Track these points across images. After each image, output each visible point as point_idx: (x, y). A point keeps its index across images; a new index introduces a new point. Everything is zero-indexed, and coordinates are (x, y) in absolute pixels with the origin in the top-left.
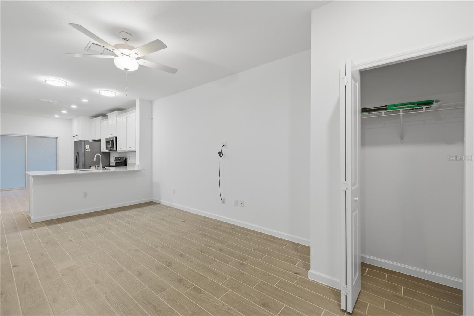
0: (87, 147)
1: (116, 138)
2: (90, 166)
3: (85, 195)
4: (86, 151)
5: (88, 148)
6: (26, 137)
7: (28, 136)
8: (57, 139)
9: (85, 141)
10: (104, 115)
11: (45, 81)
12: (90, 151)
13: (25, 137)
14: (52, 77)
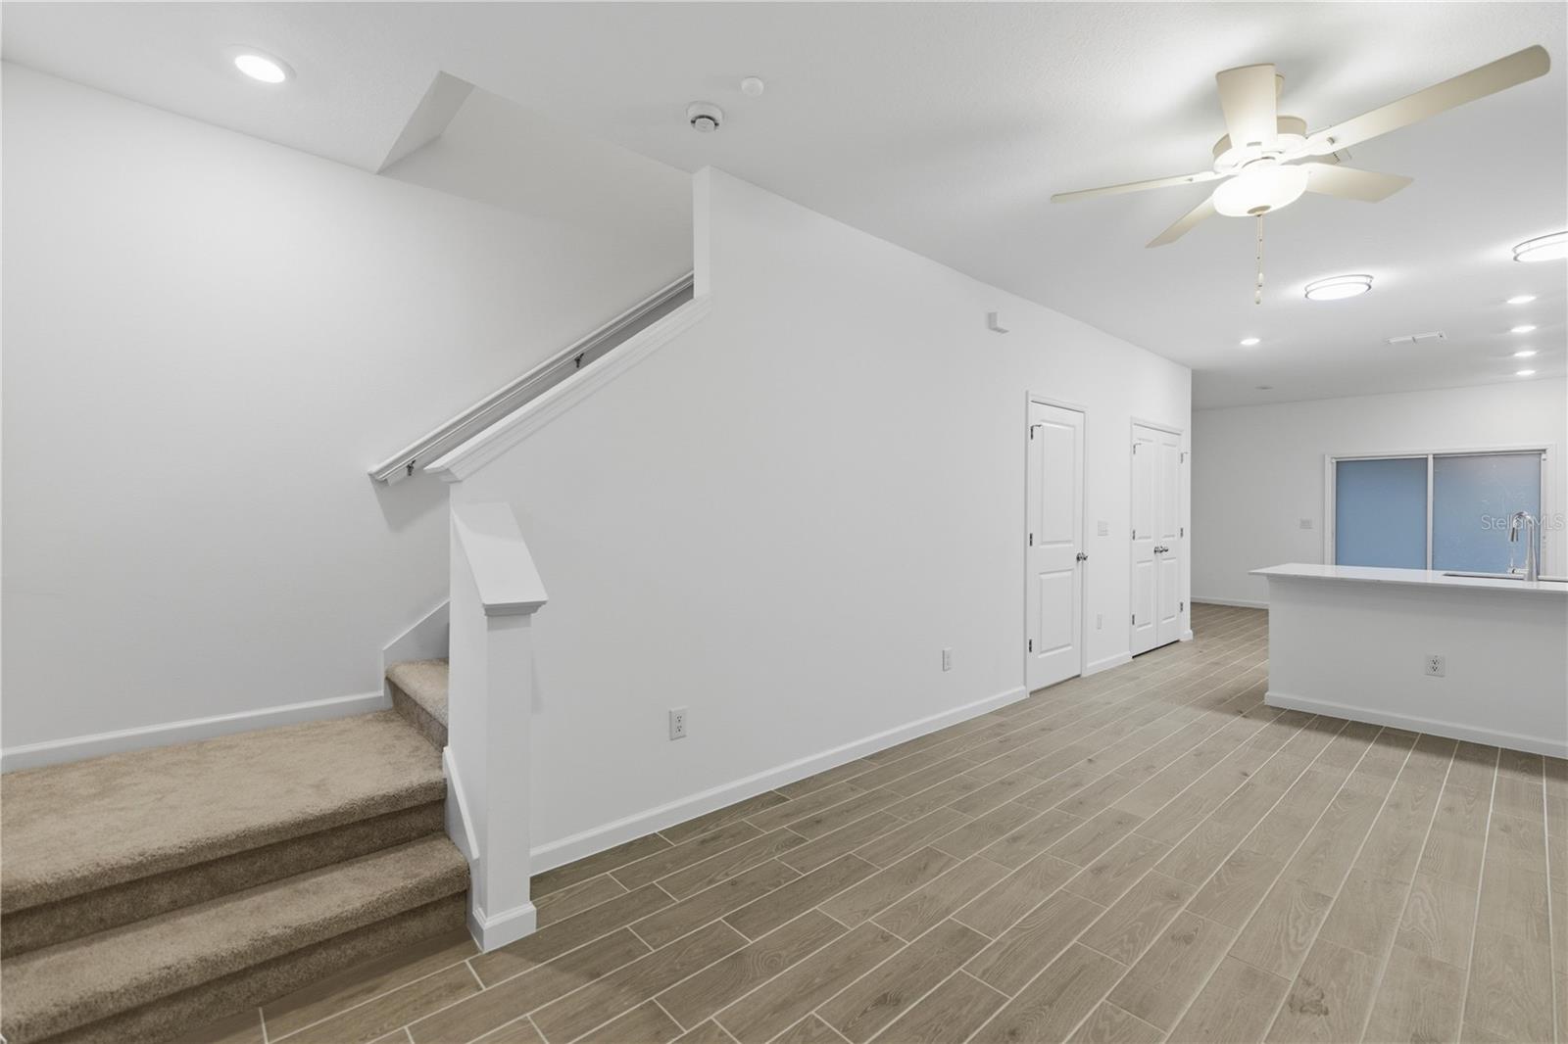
3: (1435, 666)
6: (1430, 458)
7: (1436, 457)
8: (1543, 455)
11: (1306, 296)
13: (1427, 459)
14: (1317, 280)
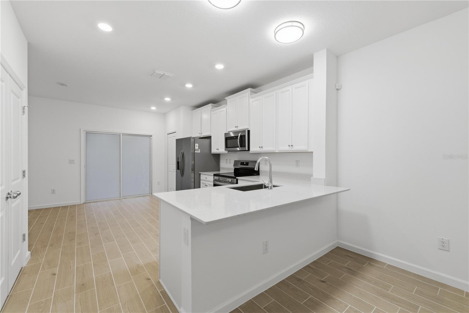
0: (197, 146)
1: (249, 131)
2: (200, 173)
4: (195, 152)
5: (198, 148)
6: (121, 135)
7: (123, 134)
8: (151, 137)
9: (194, 138)
10: (215, 102)
12: (199, 152)
